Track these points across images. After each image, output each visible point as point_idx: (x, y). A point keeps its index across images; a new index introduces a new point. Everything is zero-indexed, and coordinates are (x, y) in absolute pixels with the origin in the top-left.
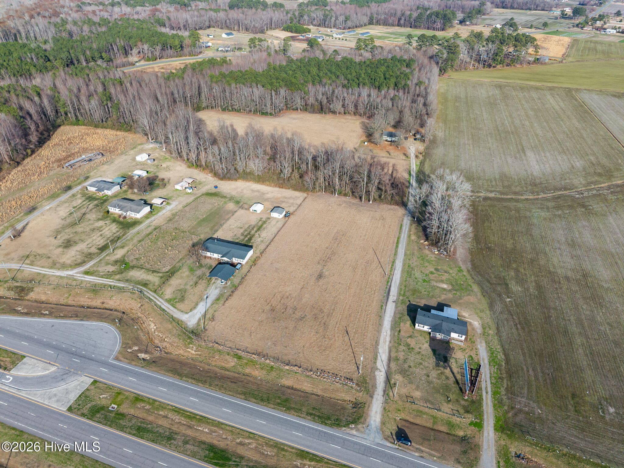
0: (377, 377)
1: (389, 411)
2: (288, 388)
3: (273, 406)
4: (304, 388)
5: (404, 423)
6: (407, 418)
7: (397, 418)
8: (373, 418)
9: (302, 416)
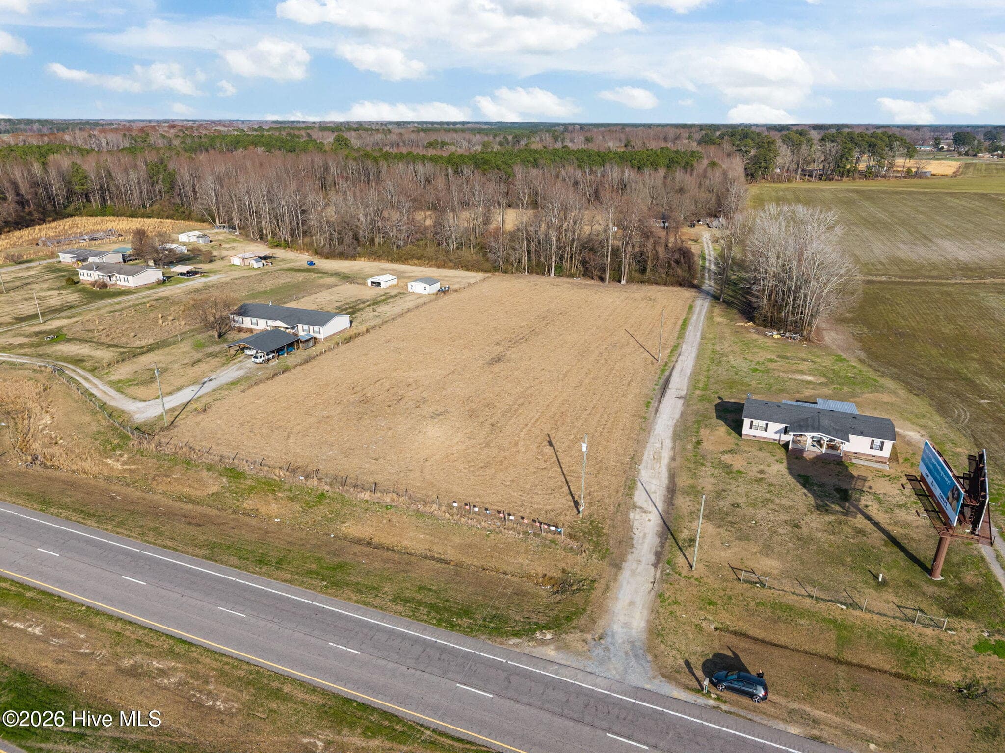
0: (636, 525)
1: (676, 602)
2: (358, 541)
3: (288, 576)
4: (406, 543)
5: (729, 639)
6: (742, 626)
7: (704, 624)
8: (622, 618)
9: (378, 601)
